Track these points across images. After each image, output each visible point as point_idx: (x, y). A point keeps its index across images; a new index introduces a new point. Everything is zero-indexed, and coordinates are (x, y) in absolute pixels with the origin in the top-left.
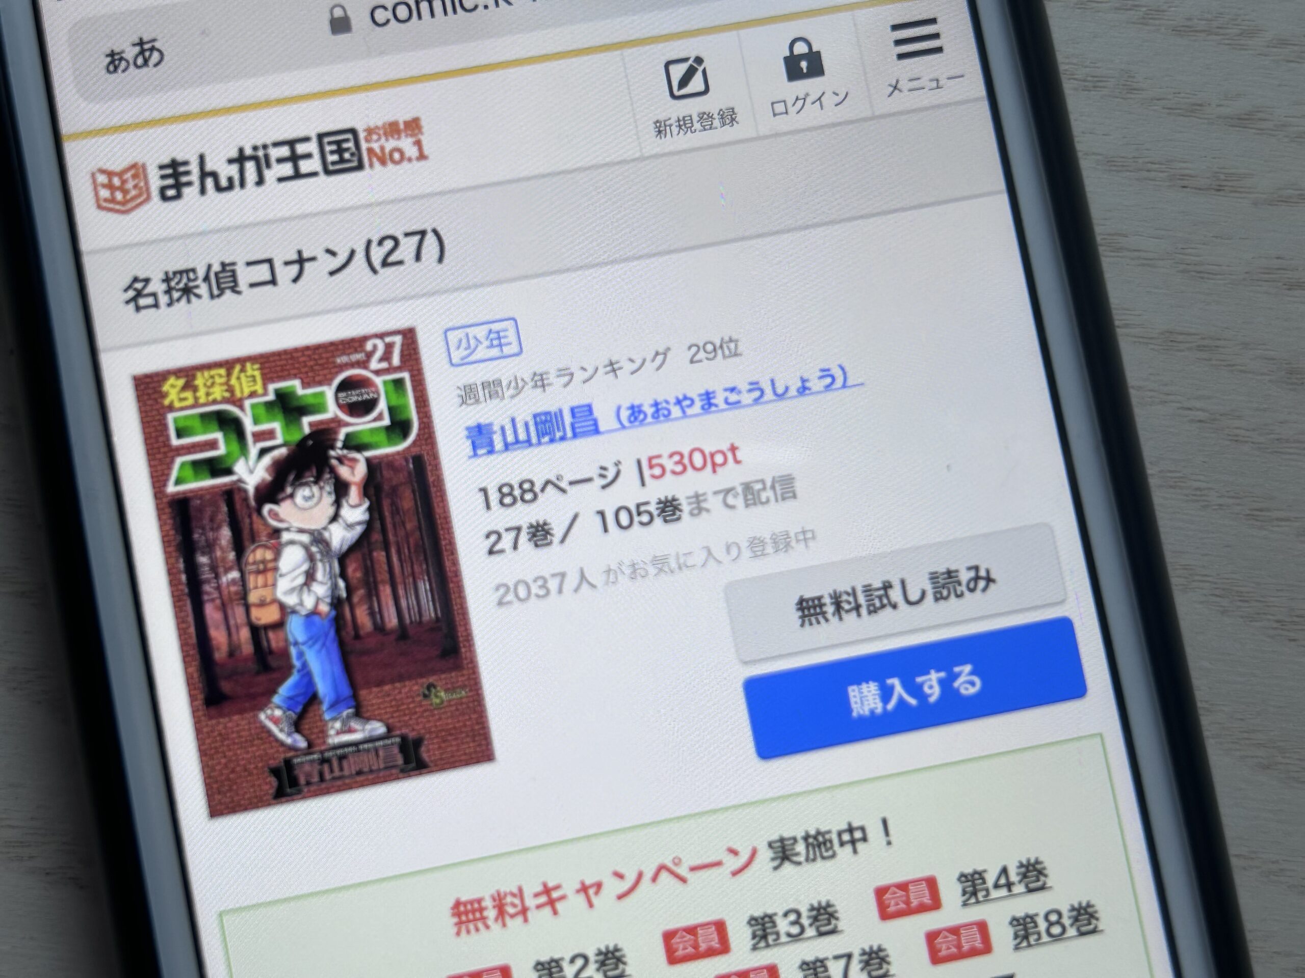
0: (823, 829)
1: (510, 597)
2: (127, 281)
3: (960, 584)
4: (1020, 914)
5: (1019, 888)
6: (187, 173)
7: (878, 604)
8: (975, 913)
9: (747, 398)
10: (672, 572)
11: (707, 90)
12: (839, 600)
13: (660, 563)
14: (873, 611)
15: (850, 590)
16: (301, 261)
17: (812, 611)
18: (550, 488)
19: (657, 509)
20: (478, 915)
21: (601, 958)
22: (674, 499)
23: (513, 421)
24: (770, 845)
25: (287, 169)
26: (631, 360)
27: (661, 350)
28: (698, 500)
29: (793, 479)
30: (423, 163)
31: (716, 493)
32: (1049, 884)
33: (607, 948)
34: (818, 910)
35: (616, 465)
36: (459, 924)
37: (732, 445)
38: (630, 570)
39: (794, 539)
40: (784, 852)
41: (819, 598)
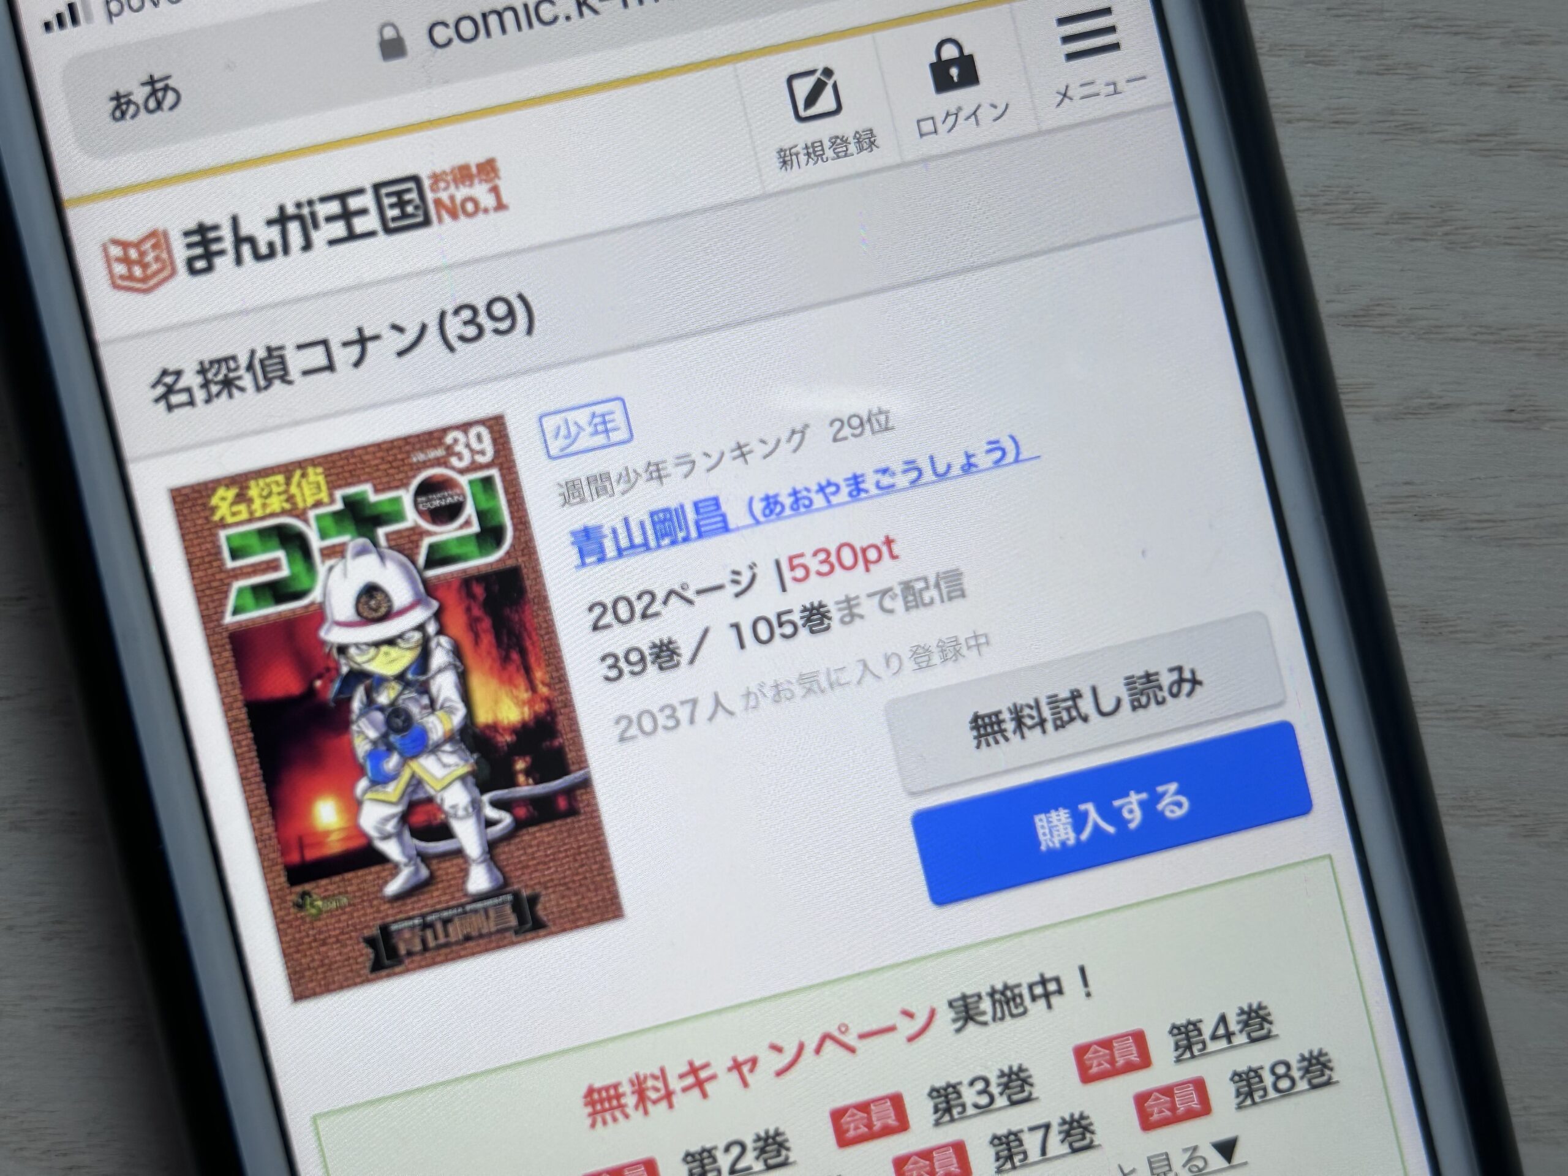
0: (1011, 982)
1: (634, 731)
2: (155, 375)
3: (1160, 688)
4: (1242, 1068)
5: (1240, 1039)
6: (218, 239)
7: (1065, 716)
8: (1190, 1070)
9: (902, 481)
10: (823, 691)
11: (839, 108)
12: (1020, 714)
13: (809, 683)
14: (1060, 725)
15: (1032, 703)
16: (362, 340)
17: (989, 730)
18: (673, 599)
19: (802, 618)
20: (615, 1103)
21: (761, 1144)
22: (821, 606)
23: (626, 521)
24: (951, 1004)
25: (338, 229)
26: (763, 442)
27: (799, 428)
28: (849, 604)
29: (961, 574)
30: (501, 214)
31: (870, 595)
32: (1275, 1032)
33: (767, 1132)
34: (1009, 1076)
35: (751, 568)
36: (593, 1114)
37: (887, 538)
38: (773, 692)
39: (964, 646)
40: (967, 1011)
41: (997, 714)
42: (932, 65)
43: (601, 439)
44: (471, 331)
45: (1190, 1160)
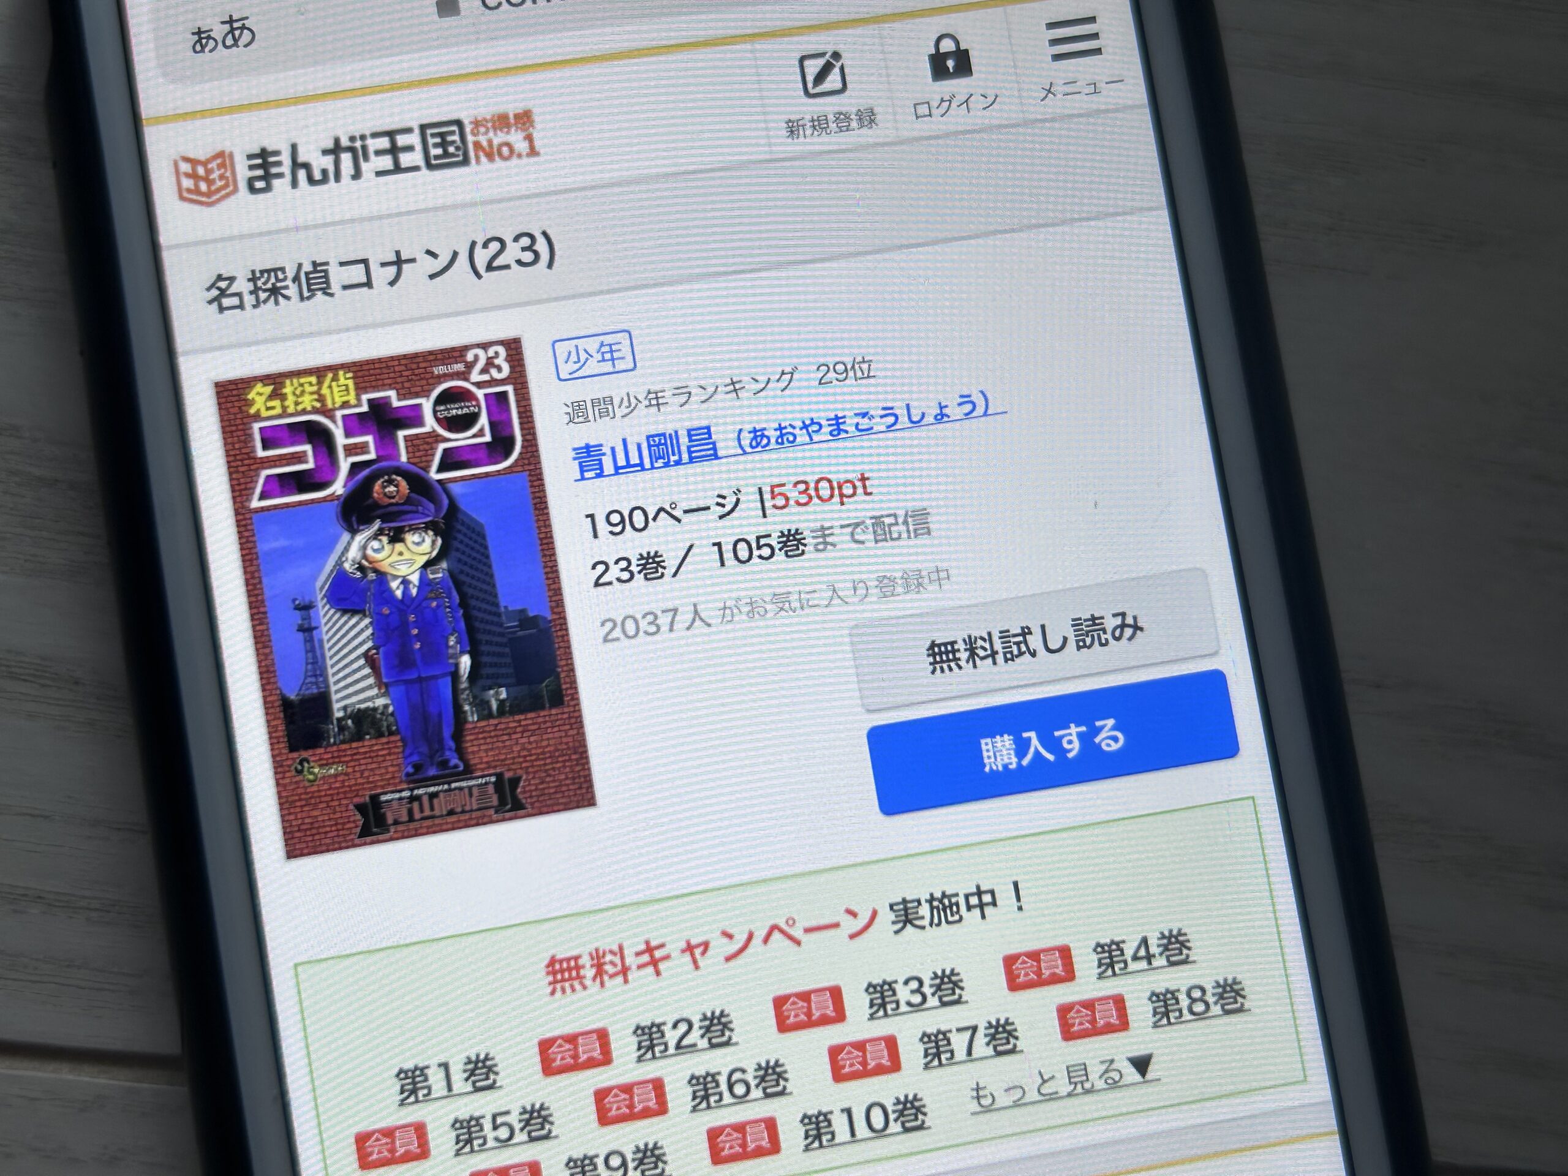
0: (948, 893)
1: (617, 633)
2: (210, 279)
3: (1104, 631)
4: (1160, 989)
5: (1160, 961)
6: (279, 164)
7: (1016, 652)
8: (1111, 987)
9: (880, 425)
10: (793, 611)
11: (844, 88)
12: (974, 645)
13: (781, 601)
14: (1009, 658)
15: (986, 637)
16: (399, 262)
17: (944, 657)
18: (663, 516)
19: (779, 543)
20: (574, 973)
21: (707, 1023)
22: (798, 533)
23: (624, 441)
24: (891, 907)
25: (386, 162)
26: (755, 380)
27: (788, 369)
28: (823, 533)
29: (928, 513)
31: (842, 527)
32: (1192, 958)
33: (713, 1013)
34: (942, 978)
35: (736, 493)
36: (555, 982)
37: (862, 475)
38: (748, 608)
39: (926, 580)
40: (906, 915)
41: (953, 643)
42: (931, 57)
45: (1106, 1071)
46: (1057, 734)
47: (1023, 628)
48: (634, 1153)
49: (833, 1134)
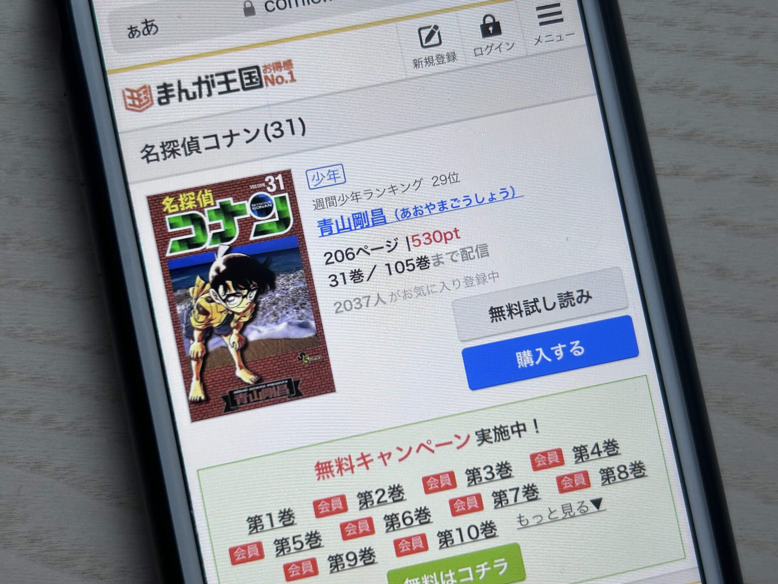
0: (503, 425)
1: (342, 309)
2: (142, 147)
3: (573, 299)
4: (605, 467)
5: (604, 454)
6: (172, 90)
7: (531, 311)
8: (581, 467)
9: (463, 204)
10: (425, 295)
11: (440, 42)
12: (511, 308)
13: (419, 291)
14: (528, 313)
15: (517, 304)
16: (232, 135)
17: (497, 314)
18: (361, 252)
19: (417, 263)
20: (328, 470)
21: (391, 491)
22: (426, 258)
23: (342, 217)
24: (476, 433)
25: (223, 87)
26: (403, 185)
27: (418, 179)
28: (438, 257)
29: (487, 246)
30: (293, 84)
31: (447, 254)
32: (619, 452)
33: (394, 486)
34: (501, 466)
35: (395, 240)
36: (319, 473)
37: (455, 229)
38: (403, 294)
39: (488, 277)
40: (484, 437)
41: (501, 307)
42: (481, 26)
43: (332, 182)
44: (278, 133)
45: (580, 507)
46: (552, 349)
47: (534, 299)
48: (360, 552)
49: (453, 540)
